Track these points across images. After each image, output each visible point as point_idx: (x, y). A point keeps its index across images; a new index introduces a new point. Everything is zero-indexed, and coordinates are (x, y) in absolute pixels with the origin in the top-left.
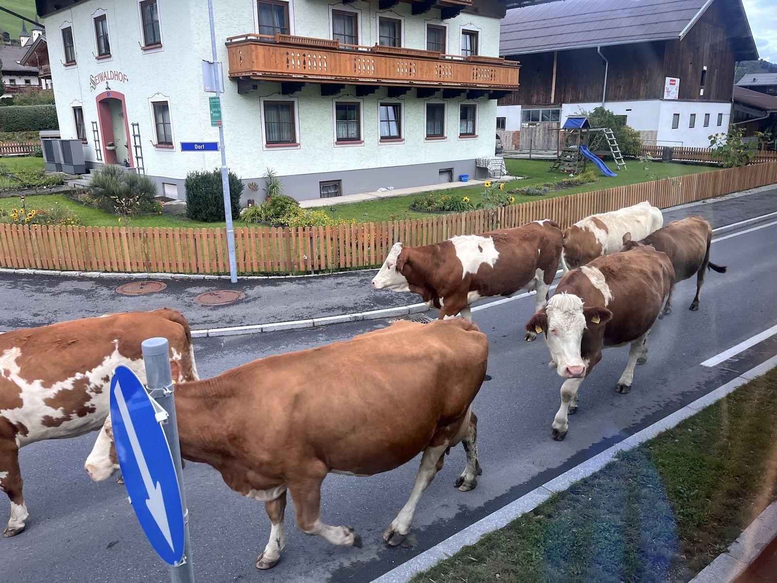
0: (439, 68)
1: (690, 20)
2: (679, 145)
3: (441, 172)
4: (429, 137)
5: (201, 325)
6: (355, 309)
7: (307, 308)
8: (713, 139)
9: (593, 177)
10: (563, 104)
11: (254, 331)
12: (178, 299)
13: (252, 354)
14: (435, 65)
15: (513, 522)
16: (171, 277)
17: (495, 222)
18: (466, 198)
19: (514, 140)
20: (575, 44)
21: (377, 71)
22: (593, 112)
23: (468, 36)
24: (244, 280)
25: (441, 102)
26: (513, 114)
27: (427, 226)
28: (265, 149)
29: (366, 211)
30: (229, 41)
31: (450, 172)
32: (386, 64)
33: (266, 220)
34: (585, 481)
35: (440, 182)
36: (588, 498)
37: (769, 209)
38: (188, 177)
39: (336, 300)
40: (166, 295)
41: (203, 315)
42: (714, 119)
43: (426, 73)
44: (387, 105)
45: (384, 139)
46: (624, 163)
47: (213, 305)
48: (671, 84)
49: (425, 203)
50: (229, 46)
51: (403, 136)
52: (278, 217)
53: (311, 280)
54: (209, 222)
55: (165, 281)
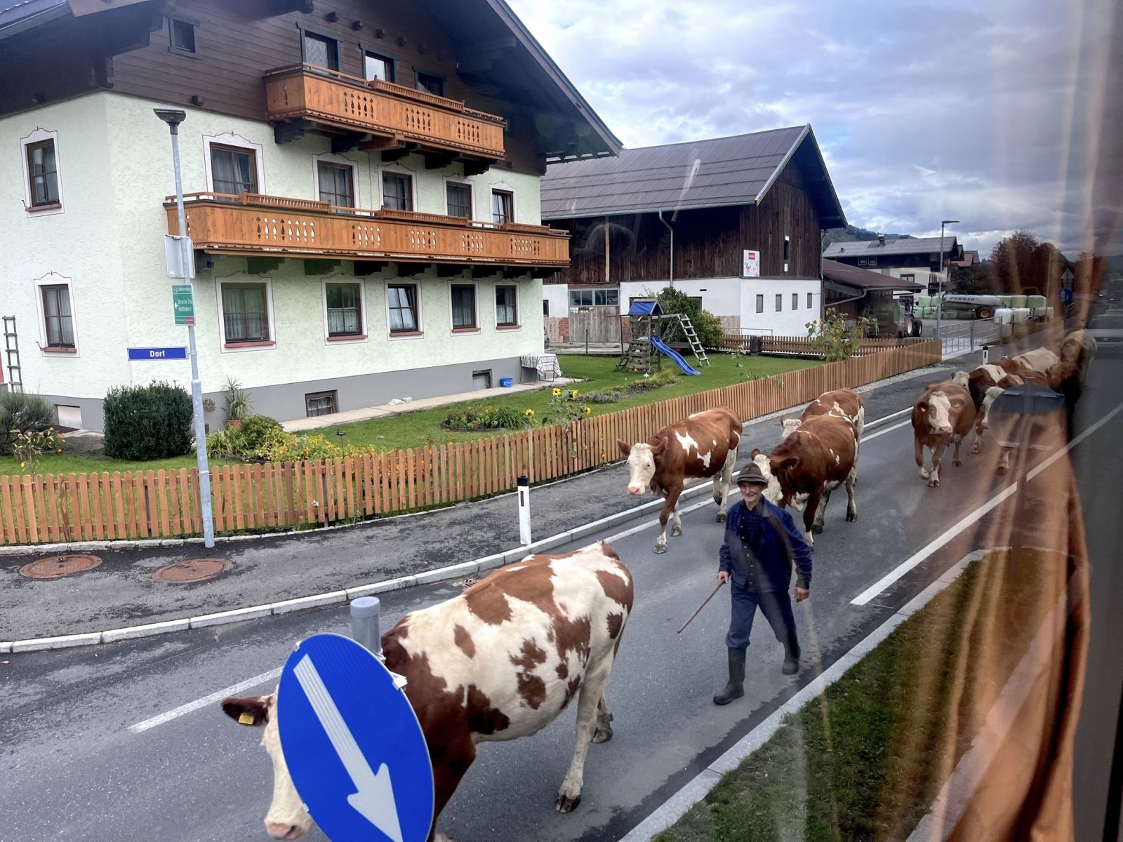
0: (466, 239)
1: (766, 181)
2: (768, 334)
3: (476, 375)
4: (457, 328)
5: (175, 613)
6: (402, 570)
7: (333, 575)
8: (811, 327)
9: (673, 377)
10: (622, 283)
11: (261, 615)
12: (126, 577)
13: (267, 647)
14: (462, 235)
15: (685, 816)
16: (106, 547)
17: (570, 440)
18: (530, 411)
19: (561, 329)
20: (630, 207)
21: (385, 242)
22: (661, 293)
23: (500, 197)
24: (225, 542)
25: (469, 282)
26: (558, 295)
27: (485, 449)
28: (224, 350)
29: (380, 433)
30: (169, 201)
31: (486, 374)
32: (396, 233)
33: (234, 453)
34: (756, 756)
35: (474, 389)
36: (764, 775)
37: (885, 411)
38: (109, 395)
39: (371, 561)
40: (105, 573)
41: (176, 597)
42: (803, 301)
43: (450, 245)
44: (397, 287)
45: (395, 332)
46: (706, 358)
47: (187, 582)
48: (750, 258)
49: (464, 418)
50: (169, 208)
51: (421, 328)
52: (253, 448)
53: (327, 535)
54: (143, 461)
55: (98, 553)
